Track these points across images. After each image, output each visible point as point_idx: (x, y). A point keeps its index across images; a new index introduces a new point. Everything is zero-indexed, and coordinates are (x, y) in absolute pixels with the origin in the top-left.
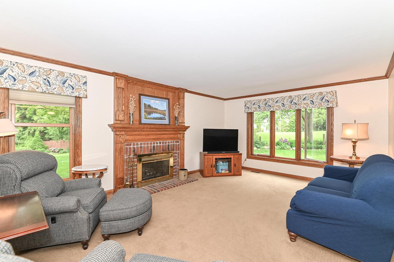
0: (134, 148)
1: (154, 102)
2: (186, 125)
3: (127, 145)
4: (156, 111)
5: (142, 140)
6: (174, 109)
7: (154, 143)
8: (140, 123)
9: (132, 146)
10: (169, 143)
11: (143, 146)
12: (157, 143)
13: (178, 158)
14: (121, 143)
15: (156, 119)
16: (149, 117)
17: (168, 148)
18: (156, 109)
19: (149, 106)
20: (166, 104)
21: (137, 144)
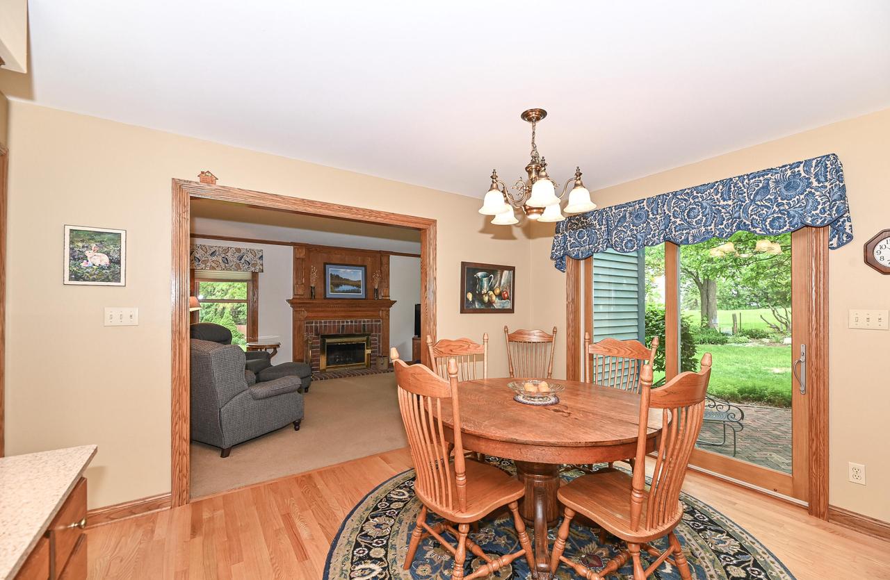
0: (316, 327)
1: (344, 272)
2: (392, 298)
3: (308, 323)
4: (347, 282)
5: (327, 317)
6: (373, 280)
7: (343, 322)
8: (325, 298)
9: (314, 325)
10: (364, 322)
11: (328, 324)
12: (347, 322)
13: (379, 342)
14: (300, 320)
15: (347, 292)
16: (337, 290)
17: (364, 329)
18: (347, 280)
19: (337, 276)
20: (361, 273)
21: (321, 322)
